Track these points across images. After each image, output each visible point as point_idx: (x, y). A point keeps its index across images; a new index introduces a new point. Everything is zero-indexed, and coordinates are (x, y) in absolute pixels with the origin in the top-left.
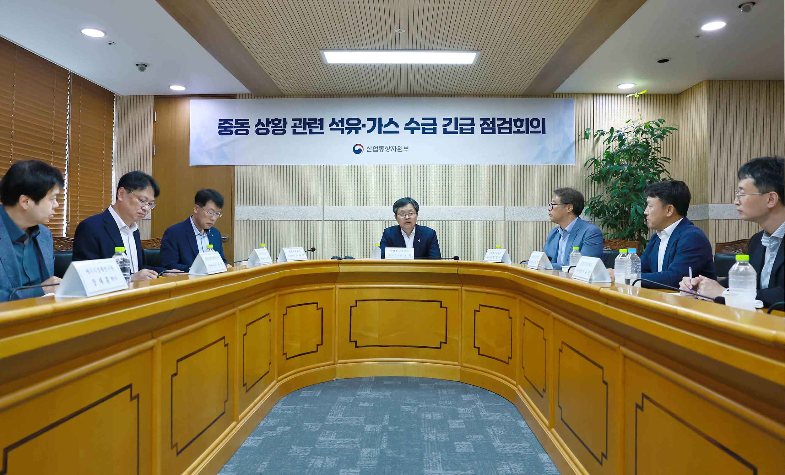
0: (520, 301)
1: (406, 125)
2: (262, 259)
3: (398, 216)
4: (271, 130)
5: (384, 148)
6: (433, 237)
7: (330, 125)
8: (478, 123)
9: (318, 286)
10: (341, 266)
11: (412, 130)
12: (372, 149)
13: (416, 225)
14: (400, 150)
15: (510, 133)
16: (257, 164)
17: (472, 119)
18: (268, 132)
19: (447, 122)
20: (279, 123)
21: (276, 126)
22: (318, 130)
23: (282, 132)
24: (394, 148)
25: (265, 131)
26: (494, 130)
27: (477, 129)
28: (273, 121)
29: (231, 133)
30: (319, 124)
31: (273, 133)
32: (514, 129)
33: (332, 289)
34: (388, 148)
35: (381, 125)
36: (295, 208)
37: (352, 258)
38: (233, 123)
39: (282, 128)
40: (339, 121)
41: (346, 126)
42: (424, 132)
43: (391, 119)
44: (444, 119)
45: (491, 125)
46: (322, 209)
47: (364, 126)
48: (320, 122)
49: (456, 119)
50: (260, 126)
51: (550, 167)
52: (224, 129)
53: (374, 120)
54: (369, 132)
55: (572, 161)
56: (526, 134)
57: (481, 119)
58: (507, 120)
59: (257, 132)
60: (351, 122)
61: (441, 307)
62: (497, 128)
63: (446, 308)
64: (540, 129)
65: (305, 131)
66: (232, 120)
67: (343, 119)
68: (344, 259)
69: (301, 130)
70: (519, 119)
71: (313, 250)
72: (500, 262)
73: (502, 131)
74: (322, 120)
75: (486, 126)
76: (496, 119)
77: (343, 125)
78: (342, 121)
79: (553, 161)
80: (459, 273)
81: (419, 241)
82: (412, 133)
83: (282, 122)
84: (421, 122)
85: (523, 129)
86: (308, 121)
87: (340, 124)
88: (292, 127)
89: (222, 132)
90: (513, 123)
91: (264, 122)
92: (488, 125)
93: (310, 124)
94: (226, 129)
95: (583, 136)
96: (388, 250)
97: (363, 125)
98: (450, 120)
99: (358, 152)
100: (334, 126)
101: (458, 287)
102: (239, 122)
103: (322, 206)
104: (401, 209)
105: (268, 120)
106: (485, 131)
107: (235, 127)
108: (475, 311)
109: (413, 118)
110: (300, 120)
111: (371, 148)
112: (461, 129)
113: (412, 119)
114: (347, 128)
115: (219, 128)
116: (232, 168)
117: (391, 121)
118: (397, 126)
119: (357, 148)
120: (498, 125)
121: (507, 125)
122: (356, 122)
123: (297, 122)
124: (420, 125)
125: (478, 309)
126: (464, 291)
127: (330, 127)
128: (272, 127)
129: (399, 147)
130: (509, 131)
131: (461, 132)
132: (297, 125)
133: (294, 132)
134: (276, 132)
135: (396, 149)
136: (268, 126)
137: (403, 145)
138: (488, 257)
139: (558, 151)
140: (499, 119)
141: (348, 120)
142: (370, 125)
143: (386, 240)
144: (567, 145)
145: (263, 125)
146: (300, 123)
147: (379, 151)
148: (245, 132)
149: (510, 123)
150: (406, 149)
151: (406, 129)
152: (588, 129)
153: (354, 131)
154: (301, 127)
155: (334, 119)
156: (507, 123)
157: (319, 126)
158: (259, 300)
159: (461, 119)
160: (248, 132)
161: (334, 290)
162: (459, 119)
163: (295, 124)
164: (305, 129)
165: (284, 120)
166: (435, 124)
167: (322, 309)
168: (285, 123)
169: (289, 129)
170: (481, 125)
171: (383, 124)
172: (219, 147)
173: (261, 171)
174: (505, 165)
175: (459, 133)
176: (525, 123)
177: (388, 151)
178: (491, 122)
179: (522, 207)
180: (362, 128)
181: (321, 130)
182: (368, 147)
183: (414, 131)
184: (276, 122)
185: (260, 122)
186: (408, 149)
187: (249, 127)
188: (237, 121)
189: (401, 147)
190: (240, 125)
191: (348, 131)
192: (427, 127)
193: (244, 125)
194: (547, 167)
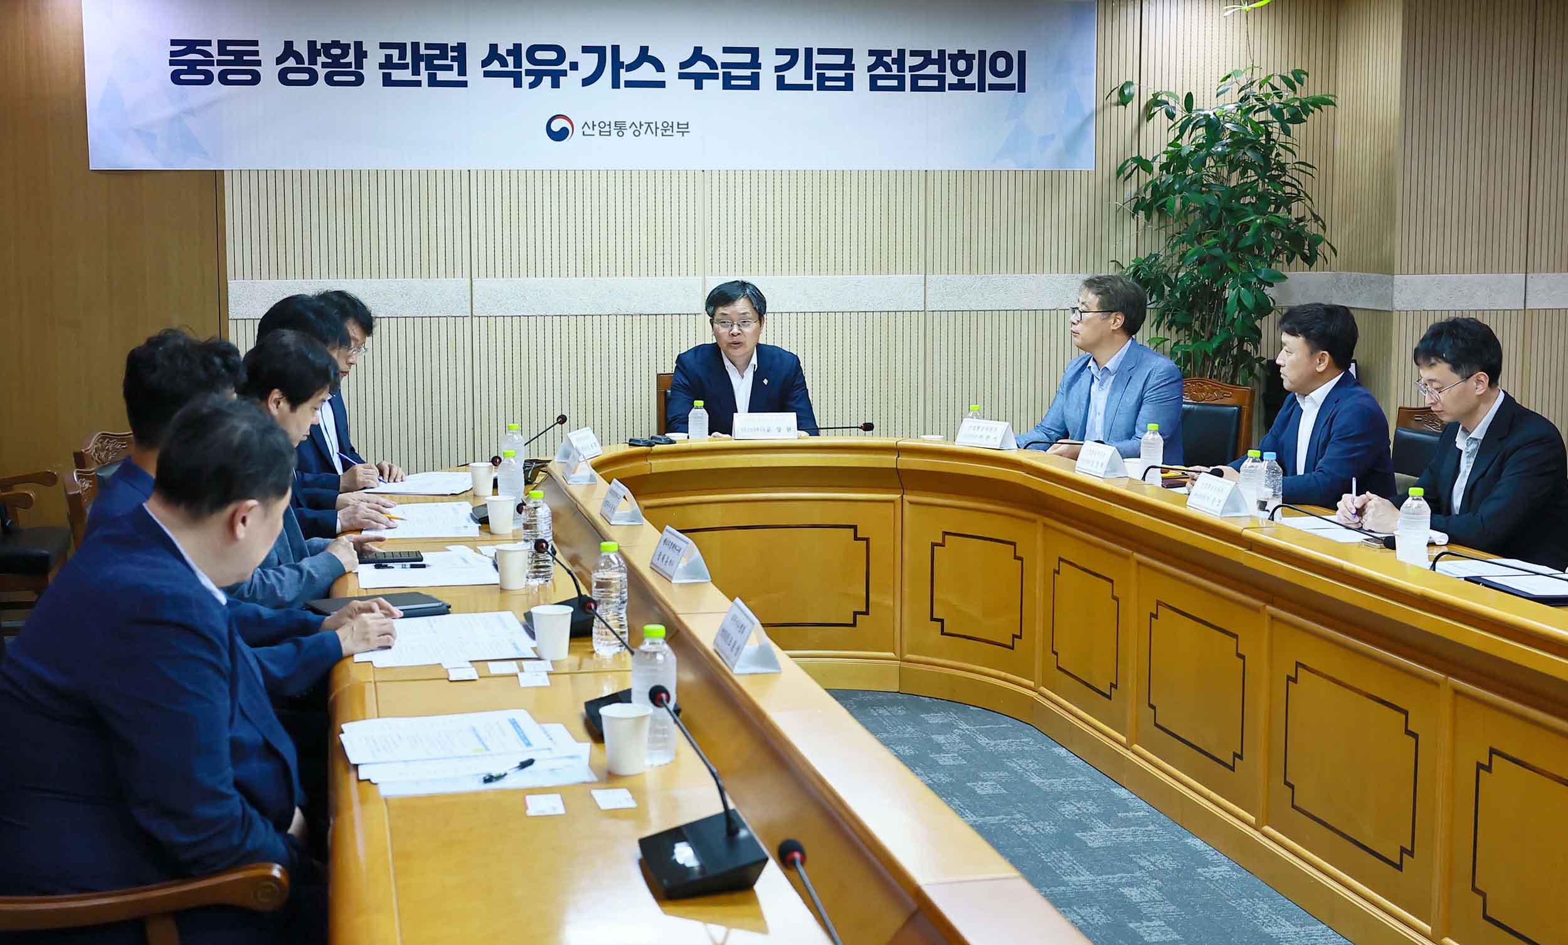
1: (683, 65)
4: (322, 72)
5: (628, 127)
6: (798, 373)
7: (485, 63)
8: (863, 62)
10: (651, 459)
11: (699, 80)
12: (597, 128)
13: (759, 347)
14: (669, 133)
15: (941, 88)
16: (287, 168)
17: (848, 53)
18: (313, 80)
19: (786, 59)
20: (345, 54)
21: (336, 61)
23: (353, 78)
24: (653, 126)
25: (305, 76)
26: (901, 79)
27: (861, 77)
28: (327, 47)
29: (208, 79)
30: (453, 59)
31: (329, 80)
32: (951, 78)
34: (638, 126)
35: (617, 65)
38: (213, 50)
39: (353, 69)
40: (509, 52)
41: (526, 65)
42: (727, 86)
43: (644, 50)
44: (780, 52)
45: (894, 67)
46: (469, 288)
47: (574, 66)
48: (455, 54)
49: (809, 52)
50: (291, 63)
51: (1033, 176)
52: (186, 67)
53: (600, 51)
54: (587, 82)
55: (1085, 161)
56: (979, 91)
57: (871, 53)
58: (935, 56)
59: (283, 77)
60: (539, 55)
61: (856, 538)
62: (908, 75)
63: (867, 539)
64: (1013, 78)
65: (416, 78)
66: (208, 43)
67: (518, 47)
69: (406, 75)
70: (962, 54)
72: (997, 448)
73: (921, 83)
74: (461, 48)
75: (881, 71)
76: (907, 54)
77: (517, 64)
78: (516, 51)
79: (1043, 160)
80: (899, 467)
81: (766, 382)
82: (698, 86)
83: (352, 51)
84: (720, 58)
85: (972, 78)
86: (423, 51)
87: (510, 60)
88: (381, 66)
89: (183, 77)
90: (948, 62)
91: (303, 49)
92: (888, 68)
93: (429, 59)
94: (192, 67)
95: (1115, 97)
97: (571, 63)
98: (794, 53)
99: (560, 136)
100: (495, 66)
101: (896, 496)
102: (229, 48)
103: (469, 280)
104: (722, 310)
105: (312, 44)
106: (880, 83)
107: (220, 63)
108: (934, 545)
109: (701, 48)
110: (401, 47)
111: (594, 125)
112: (822, 78)
113: (698, 50)
114: (529, 73)
115: (172, 63)
116: (215, 179)
117: (644, 55)
118: (660, 67)
119: (556, 126)
120: (912, 69)
121: (932, 69)
122: (553, 55)
123: (395, 53)
124: (719, 66)
125: (940, 541)
126: (906, 505)
127: (486, 69)
128: (324, 65)
129: (665, 125)
130: (937, 85)
131: (821, 87)
132: (395, 60)
133: (388, 81)
134: (336, 78)
135: (657, 128)
136: (313, 61)
137: (674, 118)
138: (965, 437)
139: (1053, 137)
140: (914, 53)
141: (533, 49)
142: (589, 64)
144: (1076, 122)
145: (299, 58)
146: (402, 56)
147: (614, 132)
148: (249, 77)
149: (940, 62)
150: (684, 128)
151: (682, 76)
152: (1129, 84)
153: (547, 80)
154: (405, 67)
155: (493, 48)
156: (934, 62)
157: (455, 64)
159: (821, 51)
160: (256, 79)
162: (815, 52)
163: (389, 57)
164: (416, 72)
165: (358, 45)
166: (755, 64)
168: (361, 55)
169: (372, 70)
170: (871, 68)
171: (623, 62)
172: (175, 119)
173: (297, 185)
174: (926, 171)
175: (815, 87)
176: (976, 63)
177: (637, 133)
178: (894, 61)
179: (967, 277)
180: (569, 72)
181: (459, 75)
182: (586, 123)
183: (704, 81)
184: (336, 51)
185: (289, 50)
186: (687, 128)
187: (258, 63)
188: (222, 44)
189: (670, 124)
190: (232, 58)
191: (532, 79)
192: (735, 72)
193: (245, 58)
194: (1026, 175)
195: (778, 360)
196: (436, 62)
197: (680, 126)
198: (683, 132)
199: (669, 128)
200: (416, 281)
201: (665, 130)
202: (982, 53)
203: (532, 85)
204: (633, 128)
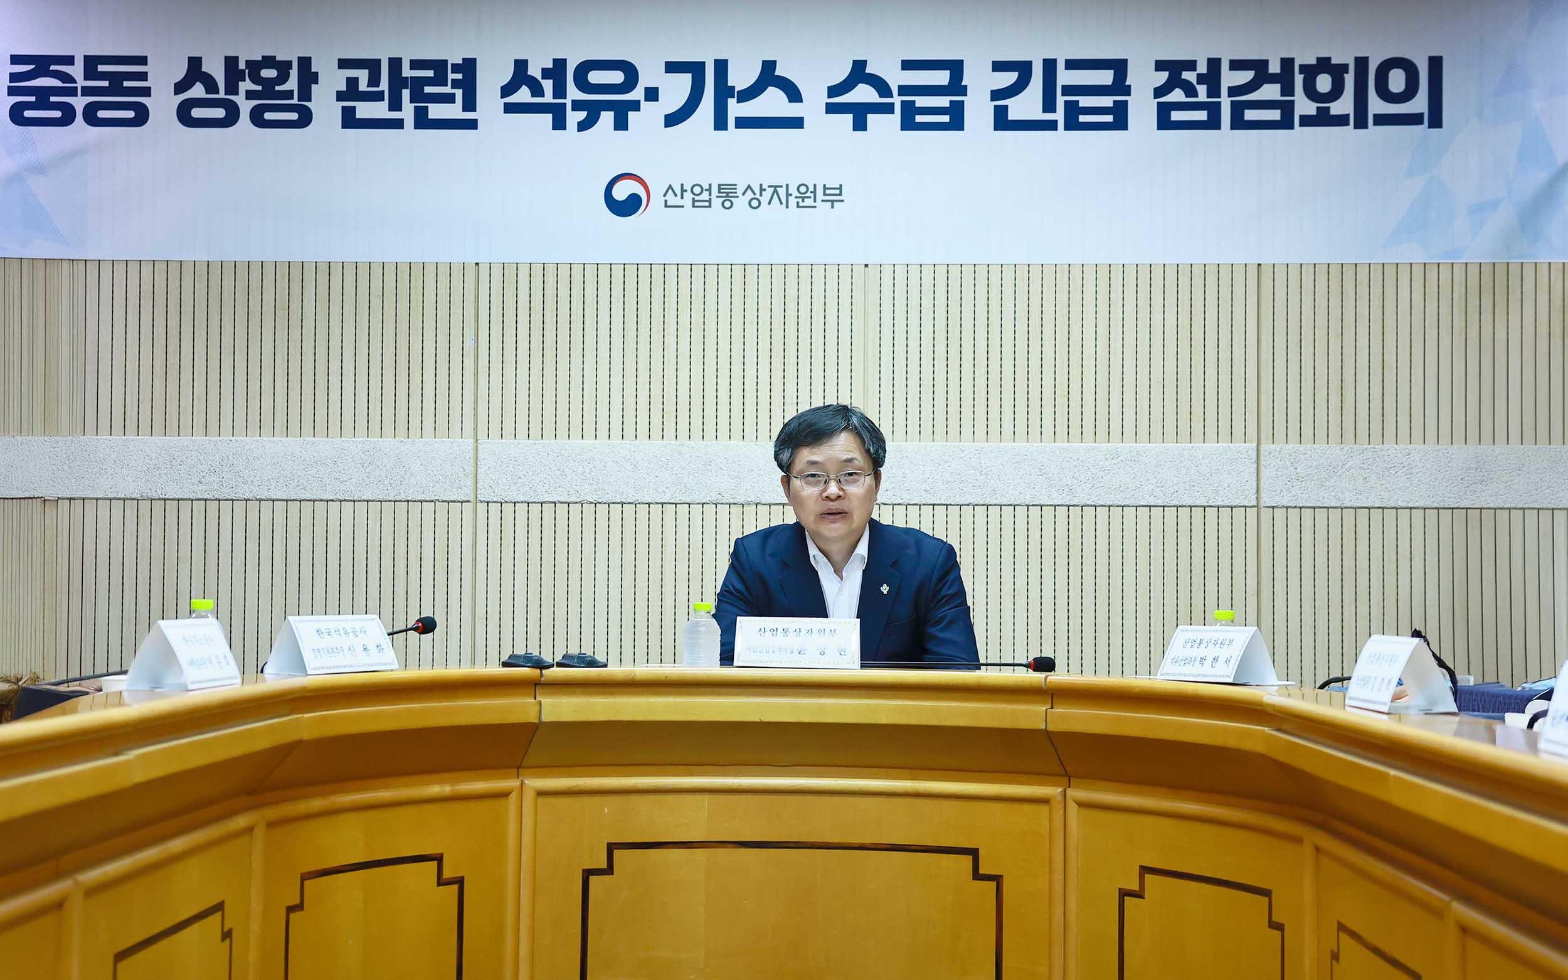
0: (1317, 849)
1: (833, 91)
2: (192, 663)
3: (796, 483)
4: (245, 106)
5: (740, 191)
6: (947, 574)
7: (507, 91)
8: (1144, 81)
9: (442, 782)
10: (542, 694)
11: (860, 115)
12: (688, 196)
13: (874, 525)
14: (809, 202)
15: (1286, 123)
16: (187, 257)
17: (1119, 67)
18: (231, 118)
19: (1010, 78)
20: (283, 77)
21: (268, 89)
22: (454, 111)
23: (294, 116)
24: (782, 192)
25: (219, 113)
26: (1214, 110)
27: (1142, 107)
28: (255, 67)
29: (68, 117)
30: (456, 84)
31: (257, 118)
32: (1304, 106)
33: (504, 795)
34: (757, 191)
35: (724, 92)
36: (355, 446)
37: (592, 663)
38: (77, 71)
39: (295, 101)
40: (546, 73)
41: (573, 93)
42: (908, 123)
43: (769, 67)
44: (998, 66)
45: (1202, 90)
46: (471, 454)
47: (652, 94)
48: (459, 76)
49: (1050, 66)
50: (198, 91)
51: (1459, 273)
52: (33, 99)
53: (696, 69)
54: (672, 120)
56: (1356, 127)
57: (1160, 66)
58: (1274, 68)
59: (184, 115)
60: (595, 77)
61: (977, 876)
62: (1225, 102)
63: (997, 879)
64: (1419, 104)
65: (395, 115)
66: (69, 60)
68: (559, 665)
69: (379, 110)
70: (1324, 64)
71: (426, 626)
72: (1231, 681)
73: (1250, 115)
74: (468, 67)
75: (1178, 95)
76: (1225, 66)
77: (560, 91)
78: (557, 71)
79: (1476, 245)
80: (1051, 728)
81: (885, 589)
82: (860, 125)
83: (294, 73)
84: (896, 78)
85: (1344, 105)
86: (407, 72)
87: (548, 85)
88: (341, 96)
89: (28, 114)
90: (1299, 79)
91: (216, 70)
92: (1190, 90)
93: (417, 86)
94: (43, 97)
96: (748, 627)
97: (646, 89)
98: (1024, 69)
99: (628, 207)
100: (524, 95)
101: (1050, 791)
102: (102, 68)
103: (472, 441)
104: (806, 455)
105: (231, 63)
106: (1176, 116)
107: (87, 91)
108: (1124, 894)
109: (865, 62)
110: (373, 66)
111: (683, 191)
112: (1073, 110)
113: (859, 66)
114: (577, 105)
115: (12, 91)
117: (768, 76)
118: (793, 94)
119: (621, 192)
120: (1233, 91)
121: (1270, 92)
122: (617, 77)
123: (363, 75)
124: (895, 91)
125: (1134, 886)
126: (1072, 808)
127: (508, 100)
128: (250, 95)
129: (803, 189)
130: (1278, 118)
131: (1072, 124)
132: (363, 86)
133: (350, 120)
134: (268, 116)
135: (788, 195)
136: (232, 89)
137: (817, 178)
138: (1175, 661)
139: (1494, 205)
140: (1236, 65)
141: (585, 68)
142: (675, 91)
143: (745, 585)
144: (1541, 178)
145: (210, 85)
146: (374, 80)
147: (717, 202)
148: (130, 114)
149: (1285, 79)
150: (834, 195)
151: (831, 109)
153: (607, 118)
154: (379, 97)
155: (521, 66)
156: (1273, 79)
157: (459, 93)
158: (177, 845)
159: (1071, 65)
160: (141, 117)
161: (513, 798)
162: (1061, 66)
163: (352, 82)
164: (395, 105)
165: (305, 63)
166: (956, 87)
167: (460, 882)
168: (308, 78)
169: (325, 105)
170: (1159, 92)
171: (734, 87)
172: (15, 178)
173: (201, 285)
174: (1259, 265)
175: (1061, 125)
176: (1349, 79)
177: (755, 204)
178: (1201, 79)
179: (1336, 450)
180: (643, 104)
181: (464, 110)
182: (670, 187)
183: (869, 116)
184: (269, 73)
185: (195, 71)
186: (840, 194)
187: (146, 92)
188: (91, 63)
189: (811, 189)
190: (106, 84)
191: (582, 115)
192: (921, 101)
193: (126, 84)
194: (1445, 274)
195: (912, 552)
196: (428, 90)
197: (828, 192)
198: (833, 202)
199: (808, 194)
200: (388, 442)
201: (803, 199)
202: (1362, 63)
203: (583, 126)
204: (749, 194)
